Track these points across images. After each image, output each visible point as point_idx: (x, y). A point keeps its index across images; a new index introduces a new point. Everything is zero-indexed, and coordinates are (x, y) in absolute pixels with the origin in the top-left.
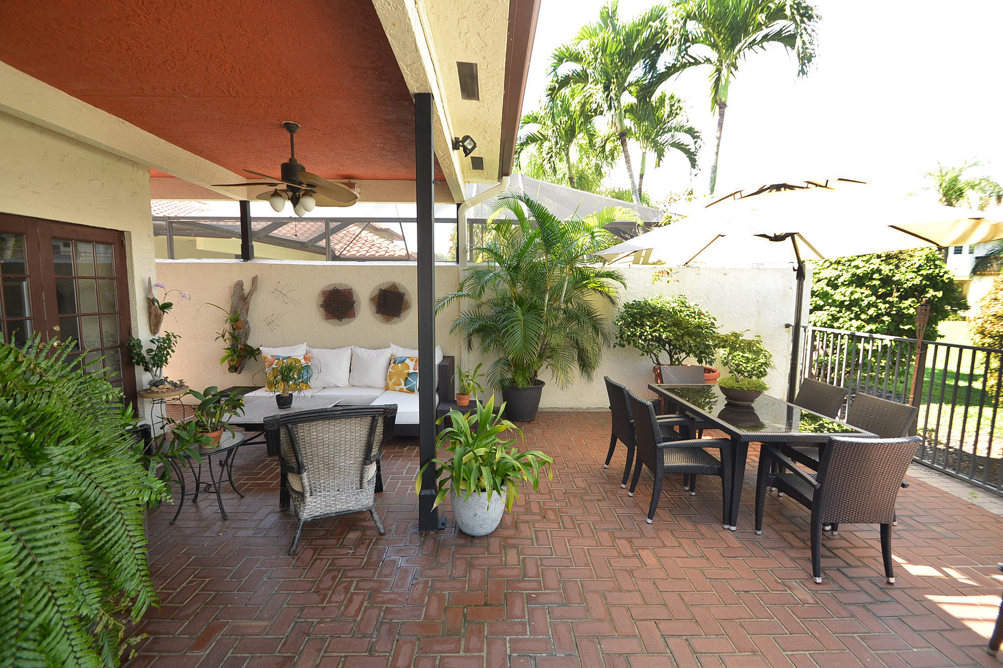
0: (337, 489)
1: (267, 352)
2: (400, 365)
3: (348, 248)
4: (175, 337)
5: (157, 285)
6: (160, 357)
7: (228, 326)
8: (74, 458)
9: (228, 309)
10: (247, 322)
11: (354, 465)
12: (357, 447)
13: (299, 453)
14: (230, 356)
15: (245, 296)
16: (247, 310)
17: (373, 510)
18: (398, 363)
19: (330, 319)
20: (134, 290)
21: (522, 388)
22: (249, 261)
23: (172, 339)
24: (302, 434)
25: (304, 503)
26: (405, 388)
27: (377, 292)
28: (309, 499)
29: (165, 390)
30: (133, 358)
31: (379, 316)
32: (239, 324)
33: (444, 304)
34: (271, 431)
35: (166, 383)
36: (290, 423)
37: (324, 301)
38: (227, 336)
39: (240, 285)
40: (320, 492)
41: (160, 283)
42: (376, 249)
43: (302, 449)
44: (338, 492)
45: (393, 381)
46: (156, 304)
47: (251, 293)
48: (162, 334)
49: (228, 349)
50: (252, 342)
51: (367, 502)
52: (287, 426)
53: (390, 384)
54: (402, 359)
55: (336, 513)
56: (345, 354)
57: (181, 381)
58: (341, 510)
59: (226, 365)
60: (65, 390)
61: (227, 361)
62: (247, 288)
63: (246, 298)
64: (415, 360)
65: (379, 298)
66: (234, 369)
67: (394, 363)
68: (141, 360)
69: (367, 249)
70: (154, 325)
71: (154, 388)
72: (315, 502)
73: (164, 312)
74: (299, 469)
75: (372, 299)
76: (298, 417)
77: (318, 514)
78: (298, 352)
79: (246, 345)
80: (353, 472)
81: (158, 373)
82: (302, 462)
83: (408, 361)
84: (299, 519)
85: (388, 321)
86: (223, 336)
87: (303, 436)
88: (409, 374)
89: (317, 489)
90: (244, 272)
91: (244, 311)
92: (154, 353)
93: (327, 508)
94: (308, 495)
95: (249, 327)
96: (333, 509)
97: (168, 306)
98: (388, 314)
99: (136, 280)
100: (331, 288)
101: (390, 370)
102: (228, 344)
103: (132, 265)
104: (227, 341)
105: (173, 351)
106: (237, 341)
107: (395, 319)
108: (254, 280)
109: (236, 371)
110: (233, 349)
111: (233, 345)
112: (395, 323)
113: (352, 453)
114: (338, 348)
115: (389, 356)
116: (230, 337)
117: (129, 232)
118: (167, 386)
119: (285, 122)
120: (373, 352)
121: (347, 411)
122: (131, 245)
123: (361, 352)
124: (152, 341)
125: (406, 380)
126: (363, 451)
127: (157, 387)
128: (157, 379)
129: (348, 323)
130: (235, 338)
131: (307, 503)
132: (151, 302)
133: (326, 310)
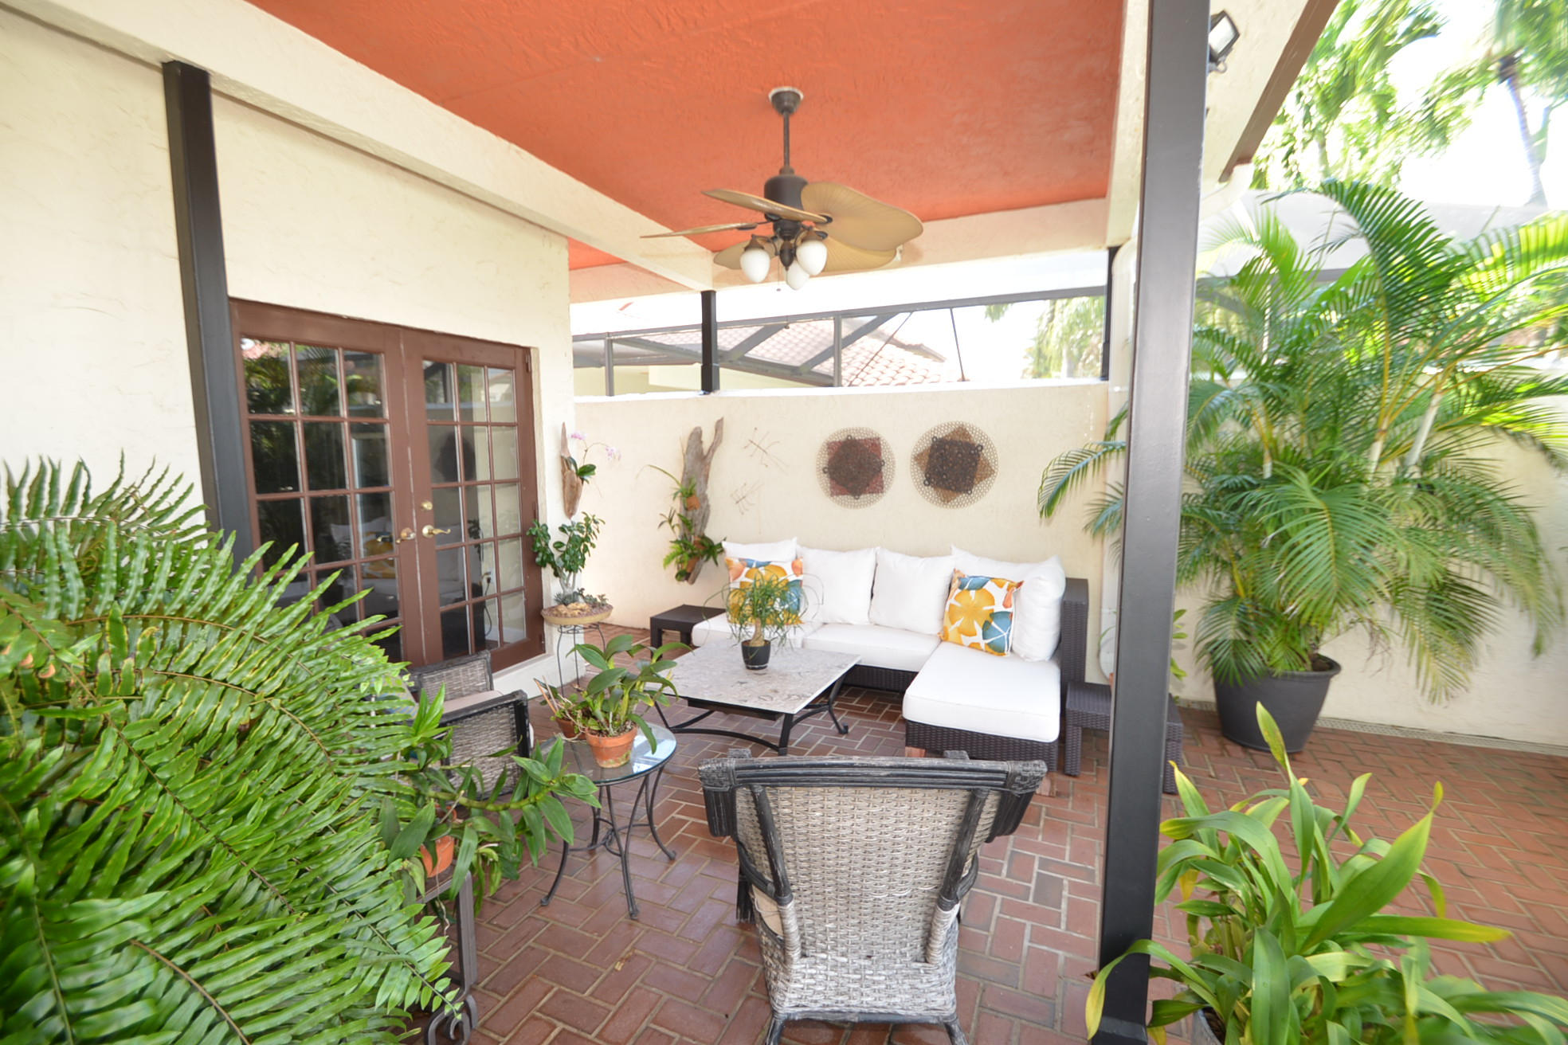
0: (864, 953)
1: (734, 551)
2: (973, 592)
3: (862, 375)
4: (596, 522)
5: (574, 436)
6: (574, 556)
7: (677, 505)
8: (165, 926)
9: (679, 476)
10: (705, 498)
11: (912, 901)
12: (921, 860)
13: (779, 855)
14: (678, 554)
15: (705, 453)
16: (707, 477)
17: (956, 1027)
18: (969, 589)
19: (837, 494)
20: (542, 444)
21: (1285, 675)
22: (712, 394)
23: (593, 525)
24: (786, 811)
25: (786, 971)
26: (983, 643)
27: (927, 444)
28: (797, 965)
29: (576, 612)
30: (536, 555)
31: (930, 490)
32: (693, 501)
33: (1086, 467)
34: (716, 793)
35: (580, 599)
36: (759, 781)
37: (830, 461)
38: (676, 520)
39: (697, 435)
40: (824, 951)
41: (579, 433)
42: (909, 373)
43: (785, 845)
44: (867, 963)
45: (958, 624)
46: (573, 468)
47: (713, 449)
48: (578, 518)
49: (677, 542)
50: (713, 532)
51: (940, 1000)
52: (751, 788)
53: (952, 629)
54: (976, 581)
55: (861, 1013)
56: (864, 563)
57: (601, 597)
58: (874, 1010)
59: (673, 569)
60: (263, 676)
61: (673, 562)
62: (707, 440)
63: (705, 457)
64: (1006, 587)
65: (930, 456)
66: (684, 575)
67: (961, 587)
68: (548, 559)
69: (893, 374)
70: (571, 501)
71: (562, 608)
72: (812, 976)
73: (583, 480)
74: (779, 892)
75: (918, 458)
76: (778, 771)
77: (816, 1007)
78: (781, 554)
79: (704, 537)
80: (906, 916)
81: (571, 582)
82: (785, 875)
83: (990, 587)
84: (774, 1012)
85: (946, 500)
86: (670, 521)
87: (789, 815)
88: (993, 615)
89: (819, 944)
90: (702, 411)
91: (702, 479)
92: (564, 548)
93: (840, 998)
94: (795, 954)
95: (708, 506)
96: (854, 1002)
97: (588, 470)
98: (948, 488)
99: (545, 427)
100: (842, 438)
101: (951, 601)
102: (676, 534)
103: (540, 402)
104: (676, 529)
105: (593, 545)
106: (690, 529)
107: (962, 497)
108: (719, 426)
109: (687, 579)
110: (683, 543)
111: (684, 536)
112: (959, 505)
113: (909, 871)
114: (850, 550)
115: (948, 572)
116: (681, 523)
117: (536, 349)
118: (582, 604)
119: (774, 91)
120: (919, 563)
121: (906, 772)
122: (538, 370)
123: (893, 560)
124: (562, 529)
125: (986, 626)
126: (936, 867)
127: (566, 605)
128: (569, 591)
129: (871, 502)
130: (687, 524)
131: (794, 976)
132: (566, 462)
133: (832, 478)
